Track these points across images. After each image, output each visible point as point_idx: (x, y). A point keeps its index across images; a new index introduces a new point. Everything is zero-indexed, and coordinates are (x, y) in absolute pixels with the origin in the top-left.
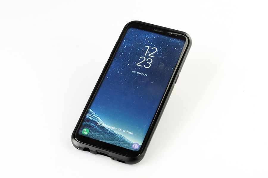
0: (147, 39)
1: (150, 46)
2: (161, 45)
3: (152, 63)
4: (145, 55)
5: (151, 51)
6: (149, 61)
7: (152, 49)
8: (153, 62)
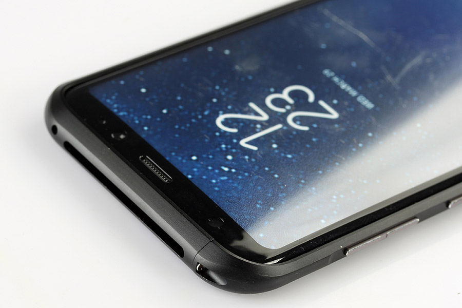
0: (226, 169)
1: (238, 143)
2: (191, 123)
3: (276, 92)
4: (279, 126)
5: (247, 128)
6: (279, 103)
7: (235, 130)
8: (270, 93)
